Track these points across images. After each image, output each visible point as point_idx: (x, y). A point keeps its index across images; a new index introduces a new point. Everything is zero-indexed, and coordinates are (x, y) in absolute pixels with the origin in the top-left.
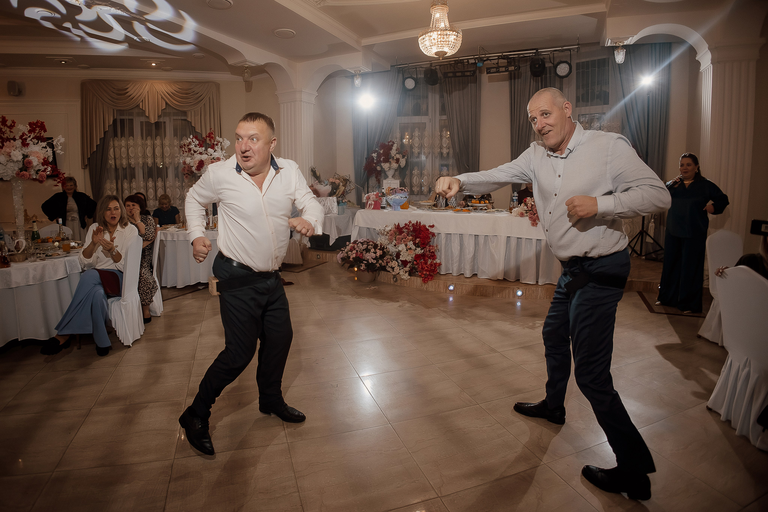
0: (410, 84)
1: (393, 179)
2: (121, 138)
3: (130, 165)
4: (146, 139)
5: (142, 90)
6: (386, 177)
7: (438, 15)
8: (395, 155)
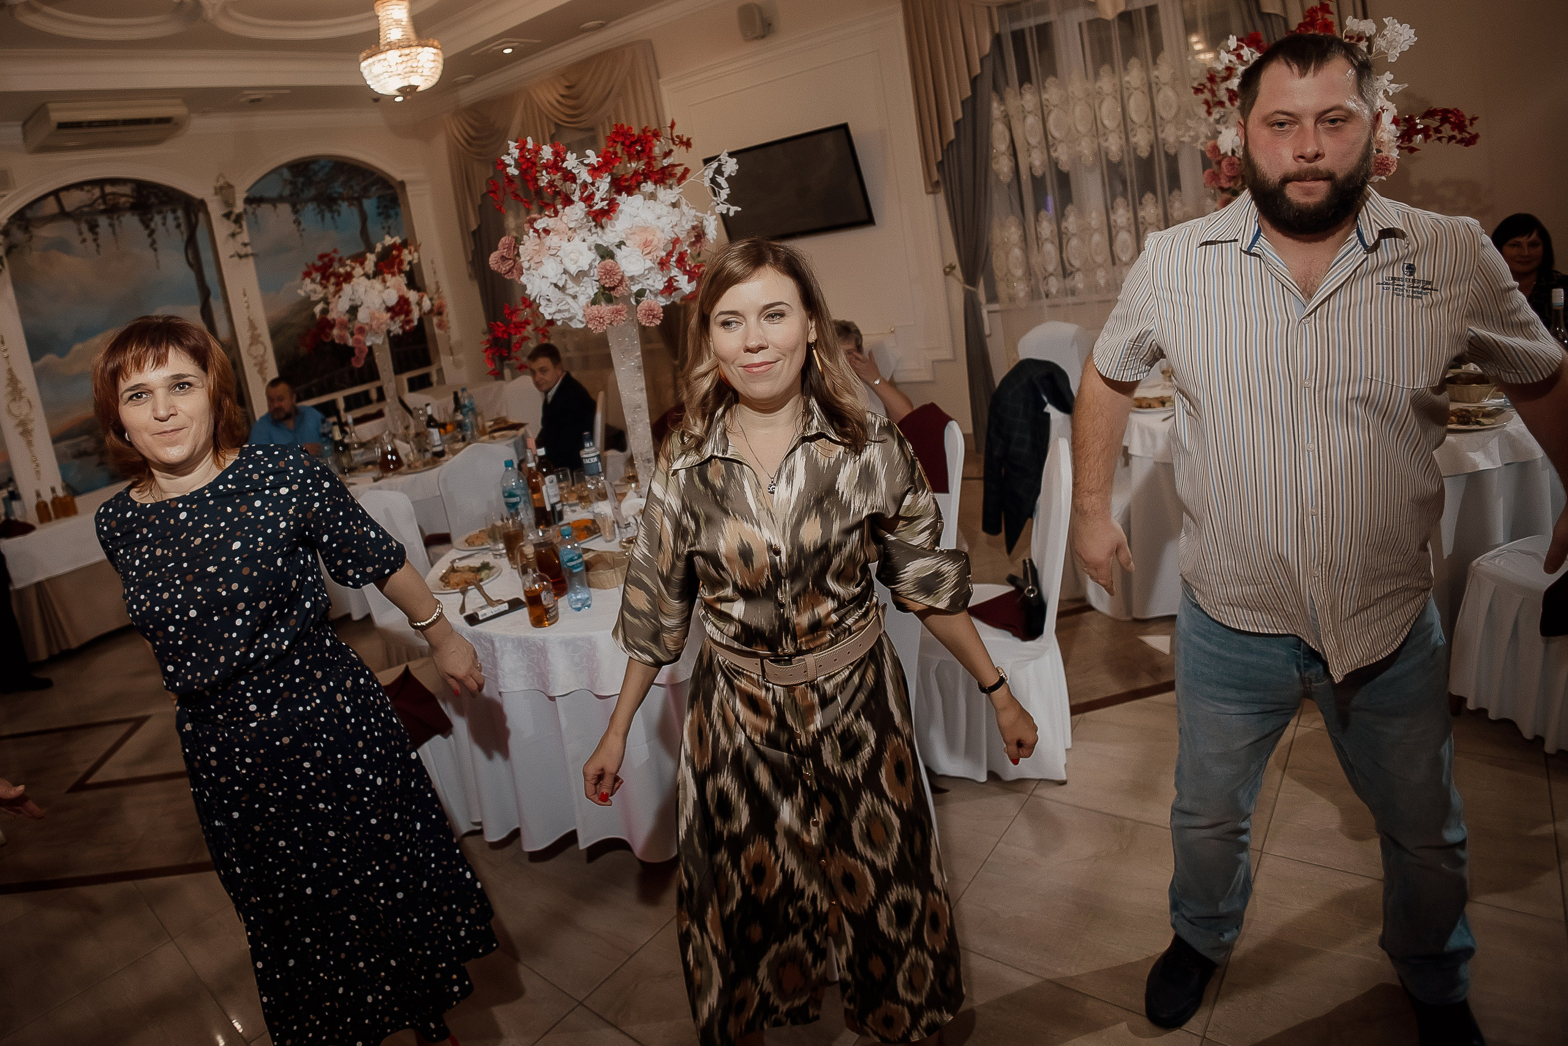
2: (1021, 85)
3: (1056, 164)
4: (1097, 75)
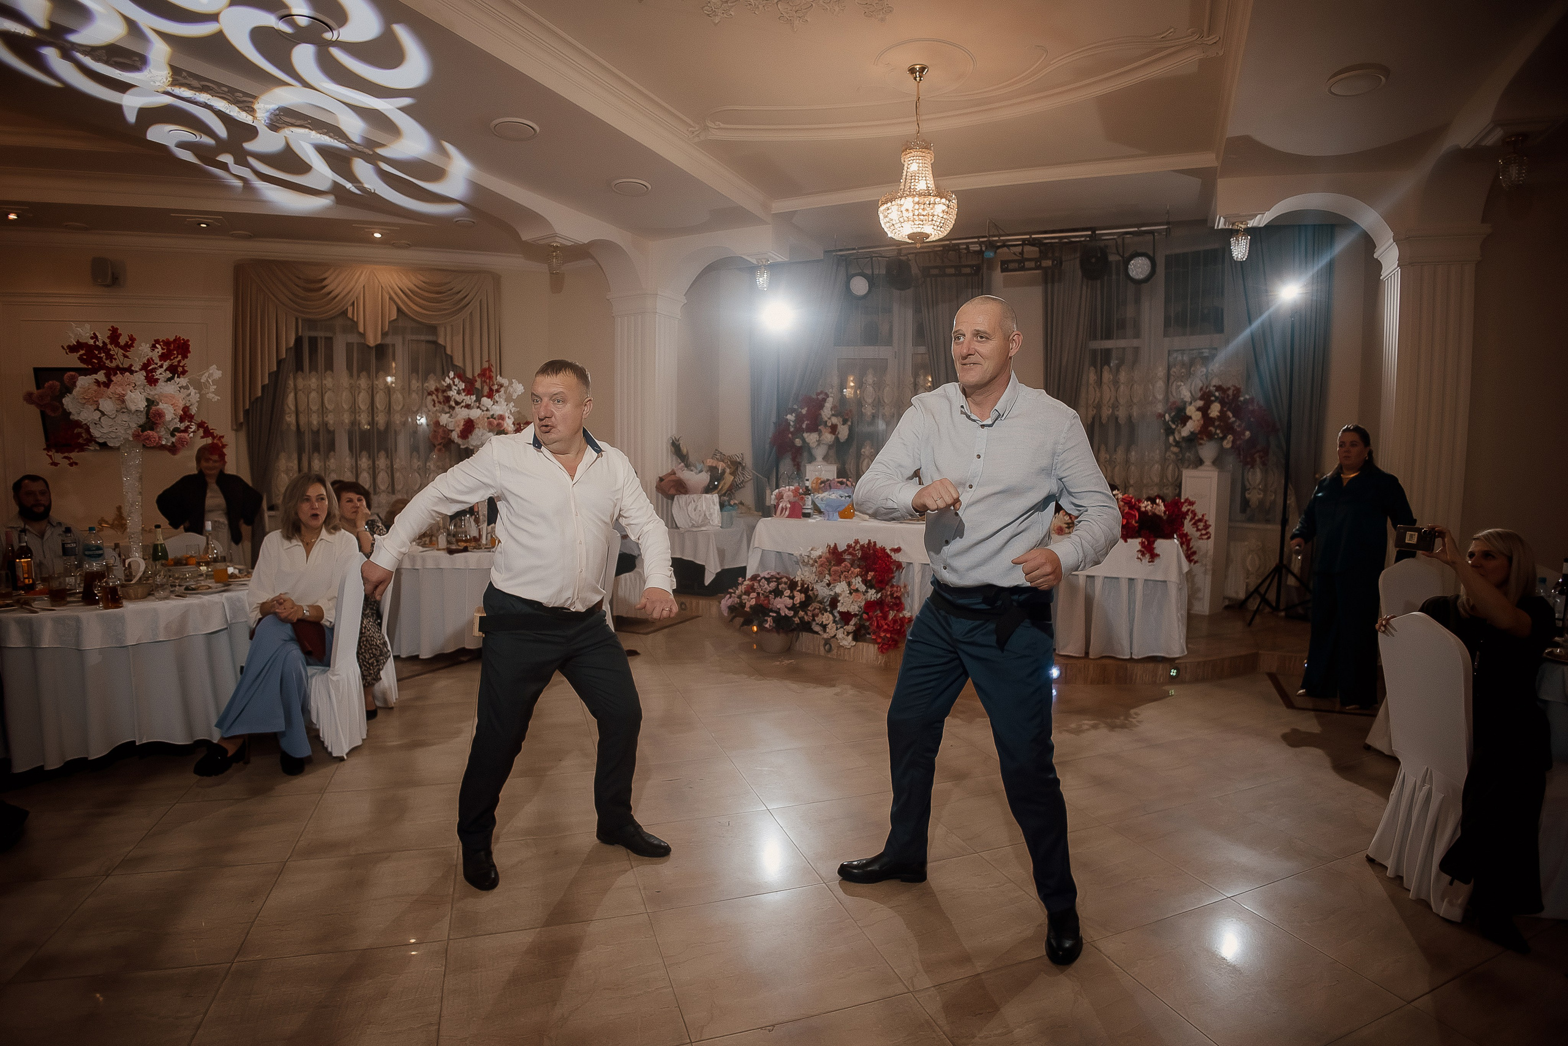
0: (860, 286)
1: (825, 463)
2: (310, 373)
3: (326, 425)
4: (359, 376)
5: (353, 283)
6: (812, 459)
7: (914, 167)
8: (829, 419)
